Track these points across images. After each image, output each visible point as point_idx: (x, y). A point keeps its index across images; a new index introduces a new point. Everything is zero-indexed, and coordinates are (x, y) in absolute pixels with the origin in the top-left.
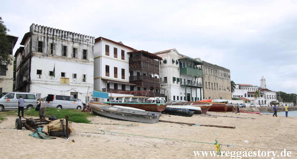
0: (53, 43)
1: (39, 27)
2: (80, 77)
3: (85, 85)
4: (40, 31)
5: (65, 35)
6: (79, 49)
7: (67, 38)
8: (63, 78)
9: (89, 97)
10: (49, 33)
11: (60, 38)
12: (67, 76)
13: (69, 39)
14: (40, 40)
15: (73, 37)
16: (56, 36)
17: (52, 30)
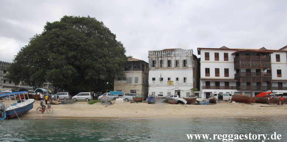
0: (162, 59)
1: (152, 52)
2: (181, 79)
3: (185, 85)
4: (153, 54)
5: (169, 53)
6: (180, 61)
7: (171, 54)
8: (168, 81)
9: (189, 93)
10: (159, 54)
11: (166, 55)
12: (172, 80)
13: (172, 55)
14: (153, 60)
15: (175, 53)
16: (163, 55)
17: (160, 52)
